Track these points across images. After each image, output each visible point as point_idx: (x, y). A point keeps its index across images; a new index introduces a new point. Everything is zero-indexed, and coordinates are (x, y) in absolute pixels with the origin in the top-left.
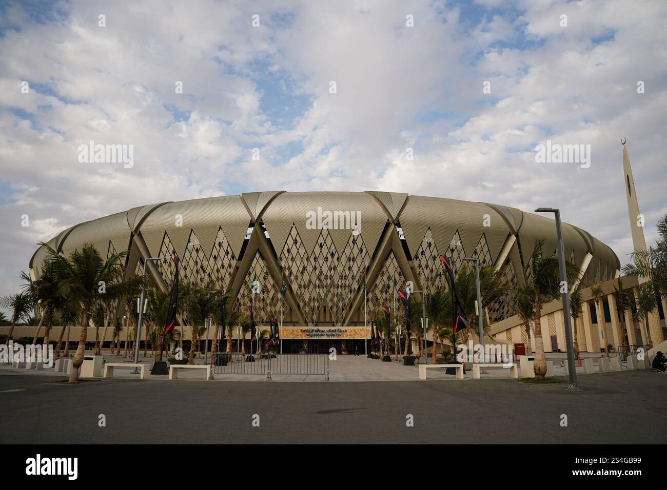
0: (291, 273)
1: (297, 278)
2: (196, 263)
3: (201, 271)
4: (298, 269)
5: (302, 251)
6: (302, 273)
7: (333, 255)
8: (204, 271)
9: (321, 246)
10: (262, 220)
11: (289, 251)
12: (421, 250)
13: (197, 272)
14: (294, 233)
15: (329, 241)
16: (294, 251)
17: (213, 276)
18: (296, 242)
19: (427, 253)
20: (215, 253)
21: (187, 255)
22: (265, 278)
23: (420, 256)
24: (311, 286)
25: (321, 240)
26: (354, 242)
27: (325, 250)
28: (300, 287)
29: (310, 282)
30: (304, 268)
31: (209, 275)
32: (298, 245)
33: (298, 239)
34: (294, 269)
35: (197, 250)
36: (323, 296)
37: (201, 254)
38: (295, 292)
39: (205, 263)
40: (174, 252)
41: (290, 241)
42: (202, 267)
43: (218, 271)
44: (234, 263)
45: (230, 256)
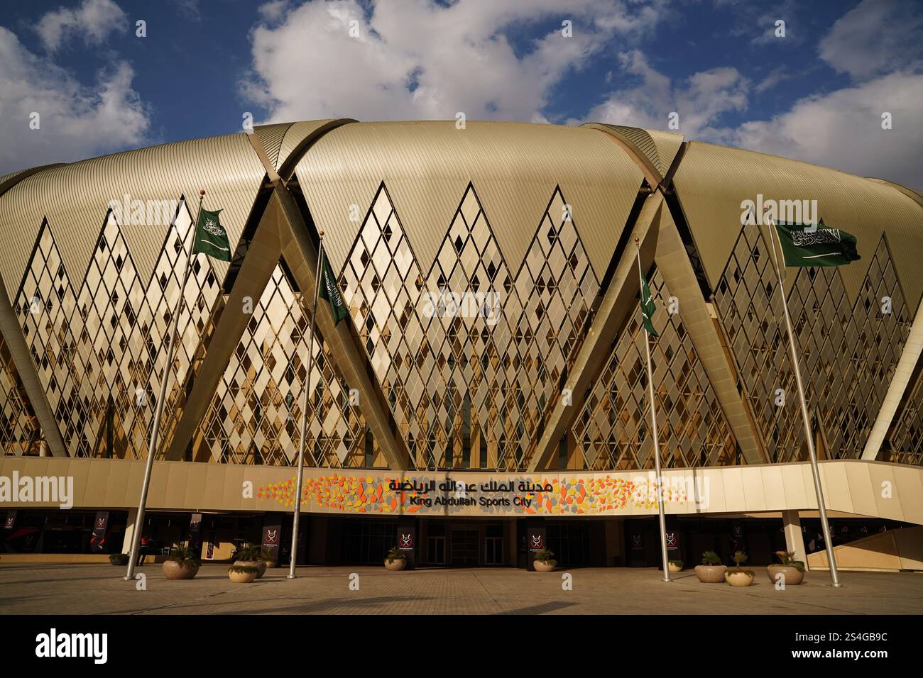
0: (370, 323)
1: (386, 339)
2: (114, 298)
3: (124, 321)
4: (392, 311)
5: (404, 259)
6: (403, 322)
7: (492, 272)
8: (132, 320)
9: (459, 245)
10: (295, 178)
11: (366, 259)
12: (733, 267)
13: (114, 321)
14: (382, 208)
15: (481, 233)
16: (381, 259)
17: (153, 332)
18: (386, 233)
19: (751, 276)
20: (164, 268)
21: (93, 277)
22: (295, 337)
23: (732, 282)
24: (429, 361)
25: (459, 230)
26: (553, 236)
27: (470, 257)
28: (396, 361)
29: (426, 349)
30: (409, 308)
31: (145, 330)
32: (393, 243)
33: (394, 224)
34: (381, 312)
35: (119, 264)
36: (462, 389)
37: (128, 274)
38: (380, 377)
39: (136, 297)
40: (61, 273)
41: (371, 233)
42: (127, 308)
43: (168, 317)
44: (211, 294)
45: (202, 275)
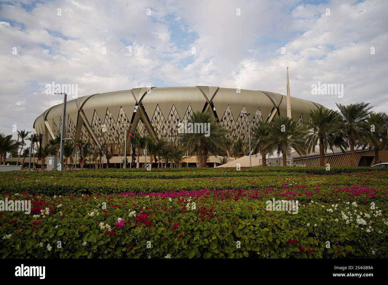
0: (157, 129)
1: (160, 132)
2: (110, 125)
3: (113, 129)
4: (161, 128)
5: (162, 118)
6: (163, 129)
7: (178, 120)
8: (114, 129)
9: (172, 115)
10: (141, 103)
11: (155, 118)
12: (224, 117)
13: (111, 129)
14: (158, 109)
15: (176, 113)
16: (158, 118)
17: (119, 131)
18: (159, 113)
19: (228, 119)
20: (119, 120)
21: (106, 121)
22: (144, 132)
23: (224, 120)
24: (167, 136)
25: (172, 113)
26: (189, 113)
27: (174, 117)
28: (162, 136)
29: (167, 134)
30: (164, 127)
31: (117, 131)
32: (160, 115)
33: (160, 112)
34: (159, 128)
35: (111, 119)
36: (173, 141)
37: (112, 121)
38: (159, 139)
39: (115, 125)
40: (99, 120)
41: (156, 113)
42: (113, 127)
43: (121, 129)
44: (129, 125)
45: (126, 121)
